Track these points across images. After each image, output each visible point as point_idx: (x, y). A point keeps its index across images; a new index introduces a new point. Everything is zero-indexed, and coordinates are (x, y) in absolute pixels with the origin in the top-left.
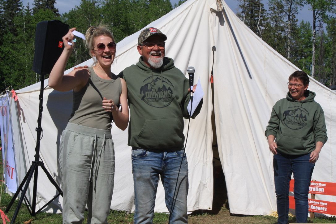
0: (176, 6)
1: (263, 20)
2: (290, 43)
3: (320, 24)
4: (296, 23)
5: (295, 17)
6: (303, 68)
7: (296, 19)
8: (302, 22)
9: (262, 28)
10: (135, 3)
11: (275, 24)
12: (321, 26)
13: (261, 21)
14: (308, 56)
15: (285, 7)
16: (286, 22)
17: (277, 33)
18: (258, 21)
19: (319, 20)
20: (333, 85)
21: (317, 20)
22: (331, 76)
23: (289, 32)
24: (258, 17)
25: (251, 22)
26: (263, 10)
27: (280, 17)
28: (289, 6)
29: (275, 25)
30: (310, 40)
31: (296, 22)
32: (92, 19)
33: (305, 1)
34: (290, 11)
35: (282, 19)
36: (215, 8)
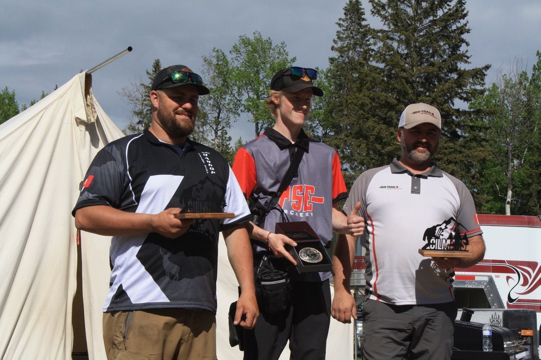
0: (25, 109)
5: (226, 134)
7: (227, 136)
8: (240, 142)
15: (209, 116)
16: (212, 140)
27: (203, 132)
28: (216, 115)
31: (228, 141)
33: (242, 108)
34: (217, 122)
35: (205, 136)
36: (84, 118)
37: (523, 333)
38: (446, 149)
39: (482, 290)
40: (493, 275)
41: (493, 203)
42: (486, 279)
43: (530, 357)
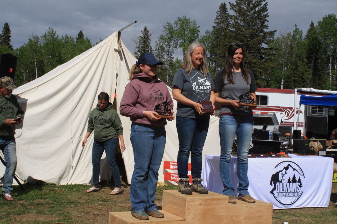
0: (94, 45)
4: (172, 59)
5: (172, 56)
7: (172, 57)
8: (177, 59)
10: (66, 43)
11: (159, 59)
15: (165, 49)
16: (166, 58)
23: (168, 65)
26: (152, 50)
27: (162, 55)
28: (168, 48)
32: (36, 53)
33: (178, 46)
34: (168, 51)
35: (164, 57)
36: (117, 49)
37: (287, 134)
38: (258, 63)
39: (271, 118)
40: (275, 112)
41: (276, 84)
42: (273, 114)
43: (288, 144)
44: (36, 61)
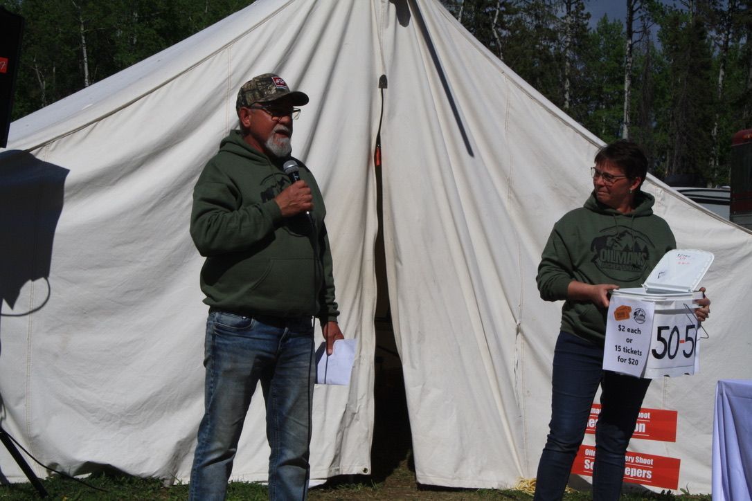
1: (507, 13)
2: (571, 71)
3: (644, 26)
4: (585, 22)
5: (583, 8)
6: (602, 130)
7: (585, 12)
9: (504, 33)
11: (535, 23)
12: (645, 31)
13: (500, 16)
14: (614, 103)
17: (541, 44)
18: (494, 16)
19: (641, 15)
20: (673, 174)
21: (636, 16)
22: (668, 153)
23: (568, 44)
24: (496, 6)
25: (476, 18)
27: (548, 6)
29: (537, 27)
30: (620, 63)
31: (585, 19)
44: (86, 35)
